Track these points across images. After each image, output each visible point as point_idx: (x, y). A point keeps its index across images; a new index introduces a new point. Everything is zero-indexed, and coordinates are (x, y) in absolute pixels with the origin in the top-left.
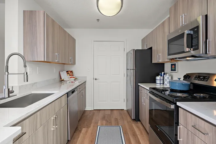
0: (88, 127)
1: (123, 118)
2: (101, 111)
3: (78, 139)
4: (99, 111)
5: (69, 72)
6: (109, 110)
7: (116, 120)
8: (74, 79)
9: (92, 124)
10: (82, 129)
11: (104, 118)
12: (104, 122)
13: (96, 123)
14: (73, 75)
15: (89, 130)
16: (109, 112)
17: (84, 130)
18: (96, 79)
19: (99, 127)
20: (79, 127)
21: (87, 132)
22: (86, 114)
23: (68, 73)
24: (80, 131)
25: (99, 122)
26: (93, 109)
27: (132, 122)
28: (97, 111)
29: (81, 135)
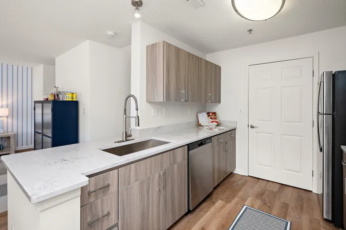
0: (228, 201)
1: (302, 208)
2: (260, 181)
3: (206, 213)
4: (257, 180)
5: (211, 114)
6: (277, 184)
7: (285, 206)
8: (216, 124)
9: (236, 199)
10: (218, 200)
11: (260, 195)
12: (258, 203)
13: (244, 200)
14: (216, 118)
15: (227, 206)
16: (276, 188)
17: (219, 203)
18: (252, 127)
19: (245, 207)
20: (214, 196)
21: (222, 208)
22: (233, 179)
23: (209, 116)
24: (214, 203)
25: (249, 199)
26: (247, 175)
27: (322, 223)
28: (253, 179)
29: (213, 209)
